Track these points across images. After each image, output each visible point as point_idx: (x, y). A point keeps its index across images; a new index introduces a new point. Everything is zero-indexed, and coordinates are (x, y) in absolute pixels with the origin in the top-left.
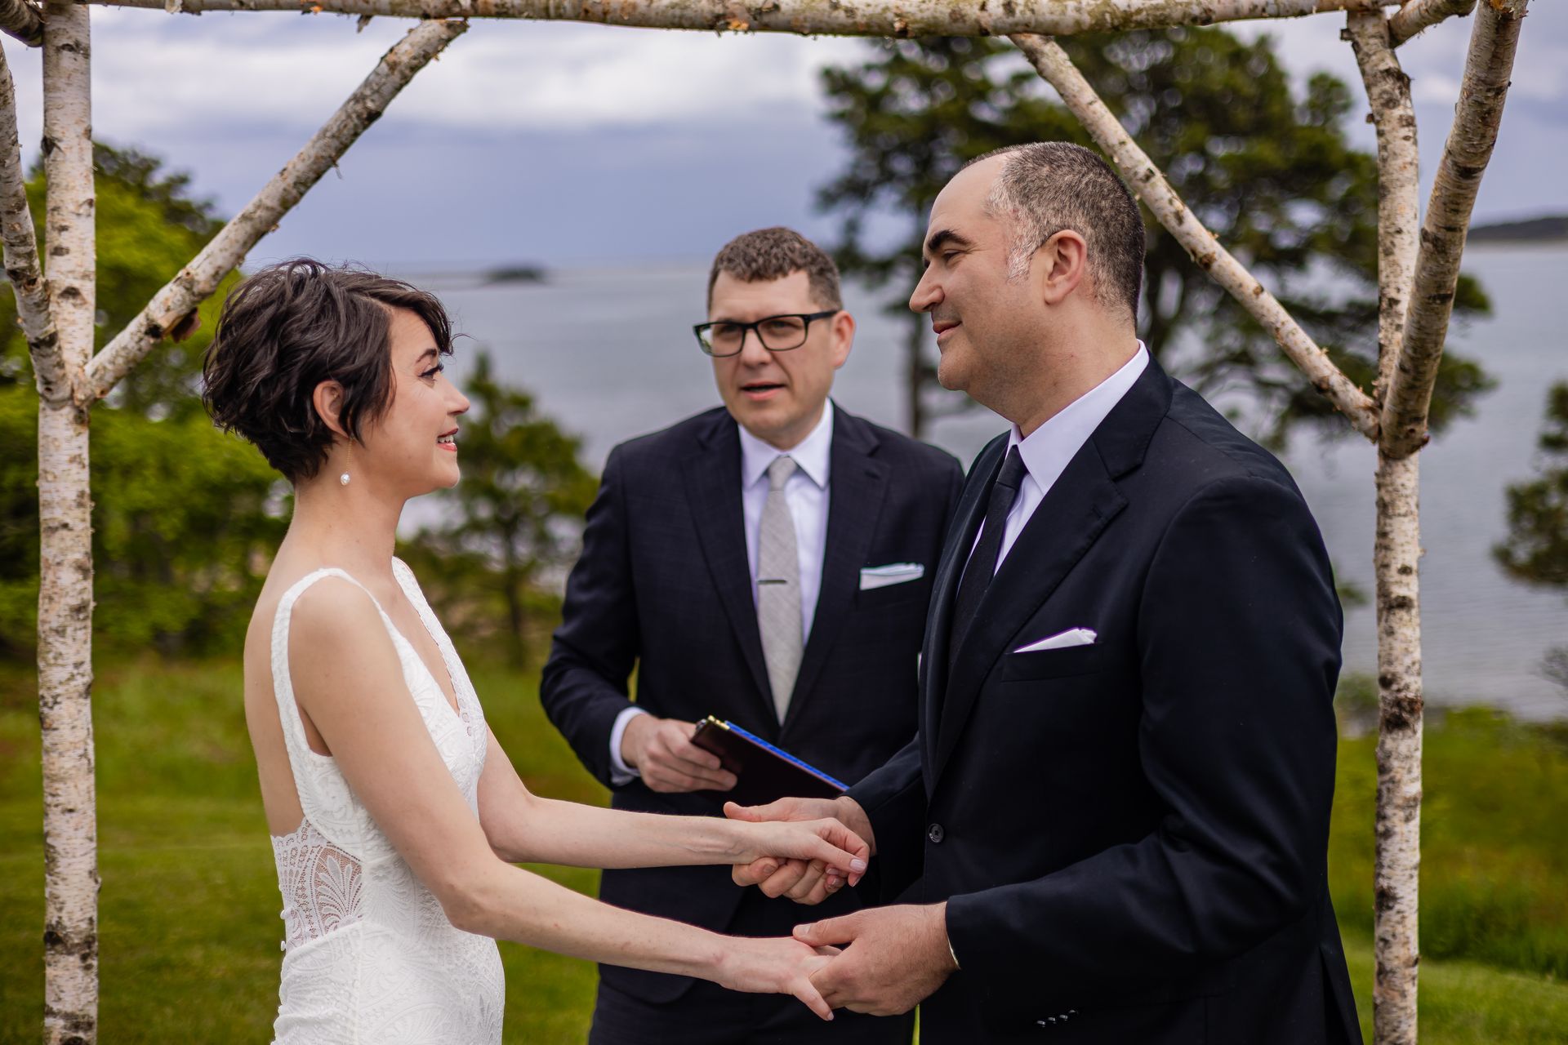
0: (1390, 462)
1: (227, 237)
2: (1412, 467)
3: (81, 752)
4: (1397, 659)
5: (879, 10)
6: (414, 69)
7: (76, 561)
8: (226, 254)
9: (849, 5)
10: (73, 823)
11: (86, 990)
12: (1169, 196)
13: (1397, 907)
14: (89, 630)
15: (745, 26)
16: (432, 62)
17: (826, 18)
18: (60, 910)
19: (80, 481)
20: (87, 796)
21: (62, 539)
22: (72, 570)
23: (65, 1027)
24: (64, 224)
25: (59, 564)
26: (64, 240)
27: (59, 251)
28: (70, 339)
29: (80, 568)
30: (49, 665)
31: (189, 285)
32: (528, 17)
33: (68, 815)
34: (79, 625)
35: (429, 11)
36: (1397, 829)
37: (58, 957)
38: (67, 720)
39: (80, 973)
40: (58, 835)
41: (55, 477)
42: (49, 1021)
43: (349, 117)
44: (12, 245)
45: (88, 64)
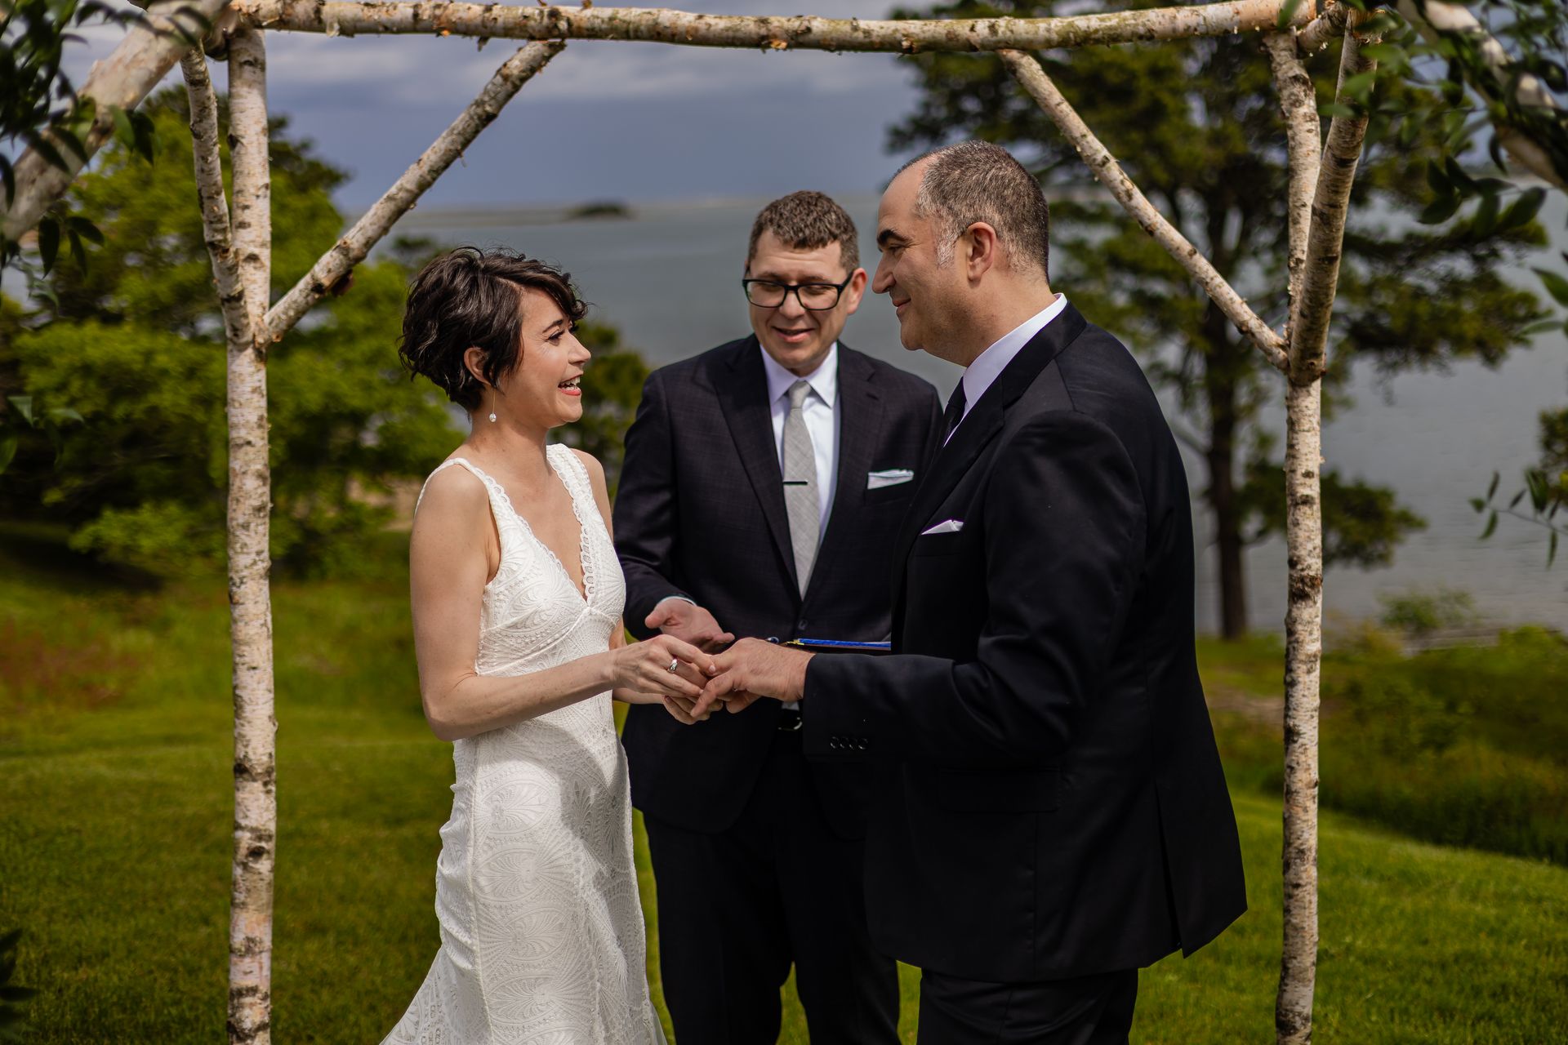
0: (1297, 388)
1: (375, 214)
2: (1313, 392)
3: (262, 622)
4: (1301, 545)
5: (890, 31)
6: (523, 80)
7: (258, 471)
8: (375, 227)
9: (866, 28)
10: (256, 678)
11: (267, 809)
12: (1121, 177)
13: (1301, 741)
14: (268, 526)
15: (784, 44)
16: (537, 74)
17: (848, 38)
18: (246, 746)
19: (261, 407)
20: (266, 658)
21: (246, 454)
22: (254, 478)
23: (251, 839)
24: (247, 203)
25: (244, 473)
26: (246, 216)
27: (243, 225)
28: (252, 295)
29: (260, 476)
30: (236, 553)
31: (345, 250)
32: (612, 38)
33: (252, 672)
34: (259, 521)
35: (534, 34)
36: (1300, 679)
37: (245, 783)
38: (251, 596)
39: (262, 796)
40: (245, 688)
41: (241, 404)
42: (239, 834)
43: (471, 118)
44: (211, 223)
45: (264, 75)
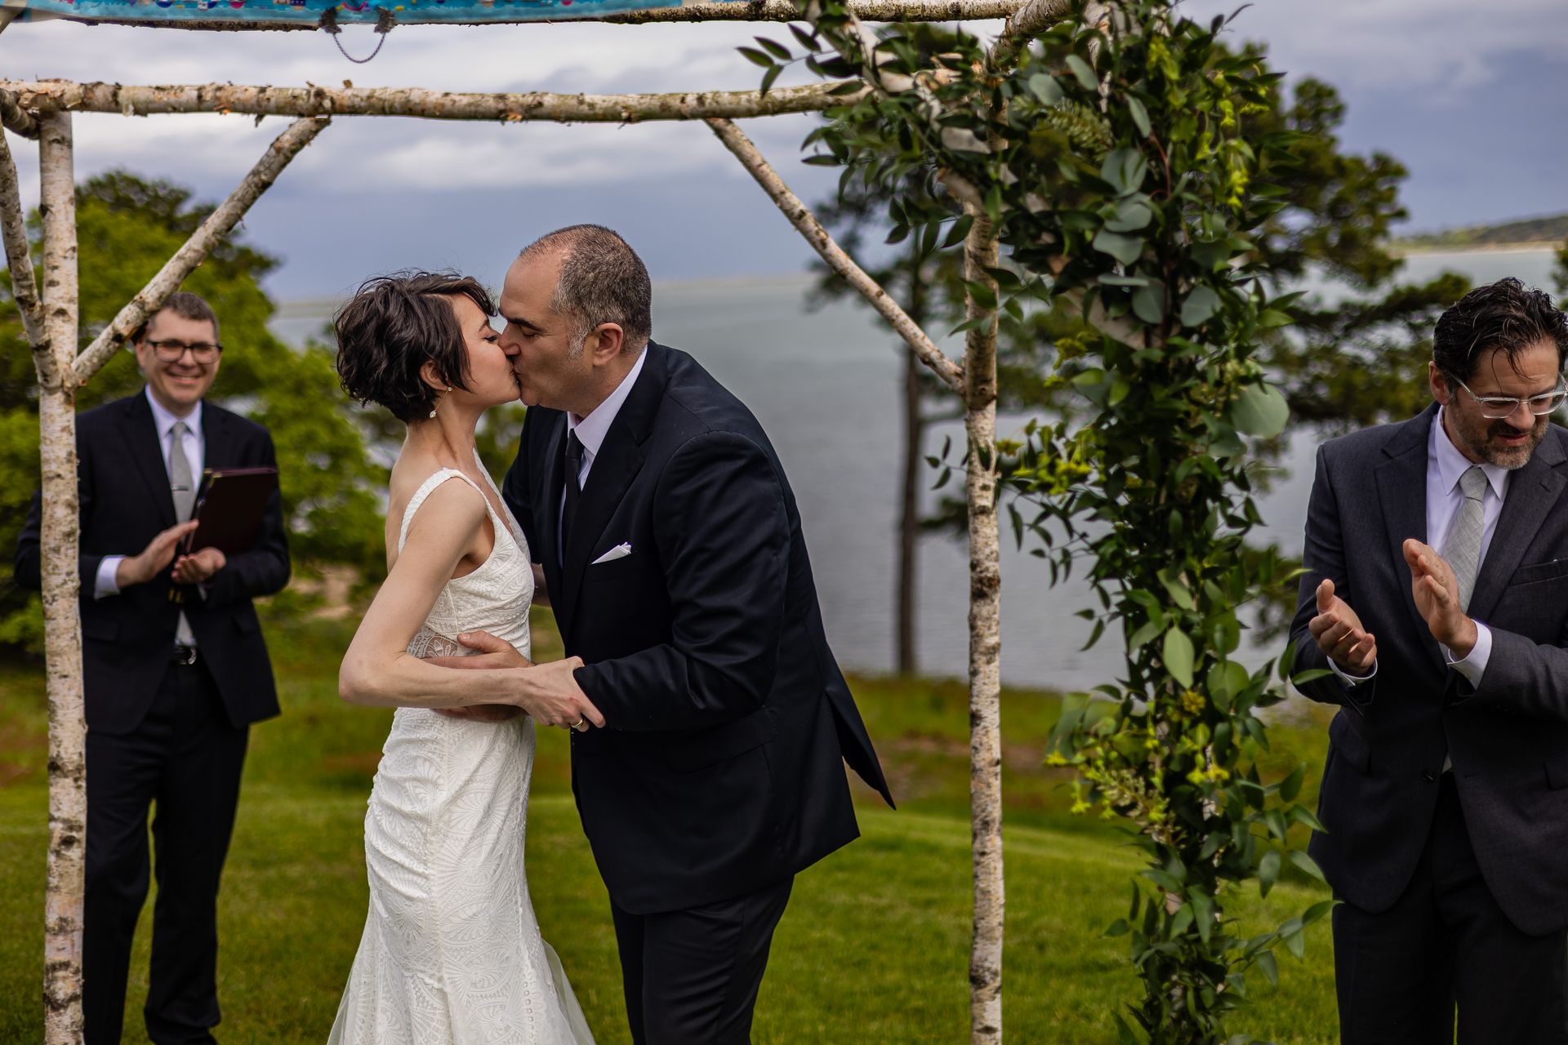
0: (974, 412)
1: (167, 272)
2: (988, 415)
3: (72, 635)
4: (980, 549)
5: (611, 104)
6: (294, 152)
7: (67, 500)
8: (167, 283)
9: (590, 101)
10: (67, 685)
11: (77, 803)
12: (816, 229)
13: (983, 724)
15: (519, 117)
16: (306, 147)
17: (575, 111)
18: (59, 746)
19: (69, 444)
20: (76, 667)
21: (57, 485)
22: (64, 507)
23: (63, 829)
24: (55, 264)
25: (55, 503)
26: (55, 275)
27: (52, 283)
28: (61, 345)
29: (69, 505)
30: (49, 574)
31: (142, 304)
32: (371, 114)
33: (63, 680)
34: (69, 545)
35: (302, 112)
36: (981, 669)
37: (58, 780)
38: (61, 612)
39: (73, 791)
40: (57, 694)
41: (52, 442)
42: (52, 825)
43: (249, 186)
44: (18, 280)
45: (71, 152)
